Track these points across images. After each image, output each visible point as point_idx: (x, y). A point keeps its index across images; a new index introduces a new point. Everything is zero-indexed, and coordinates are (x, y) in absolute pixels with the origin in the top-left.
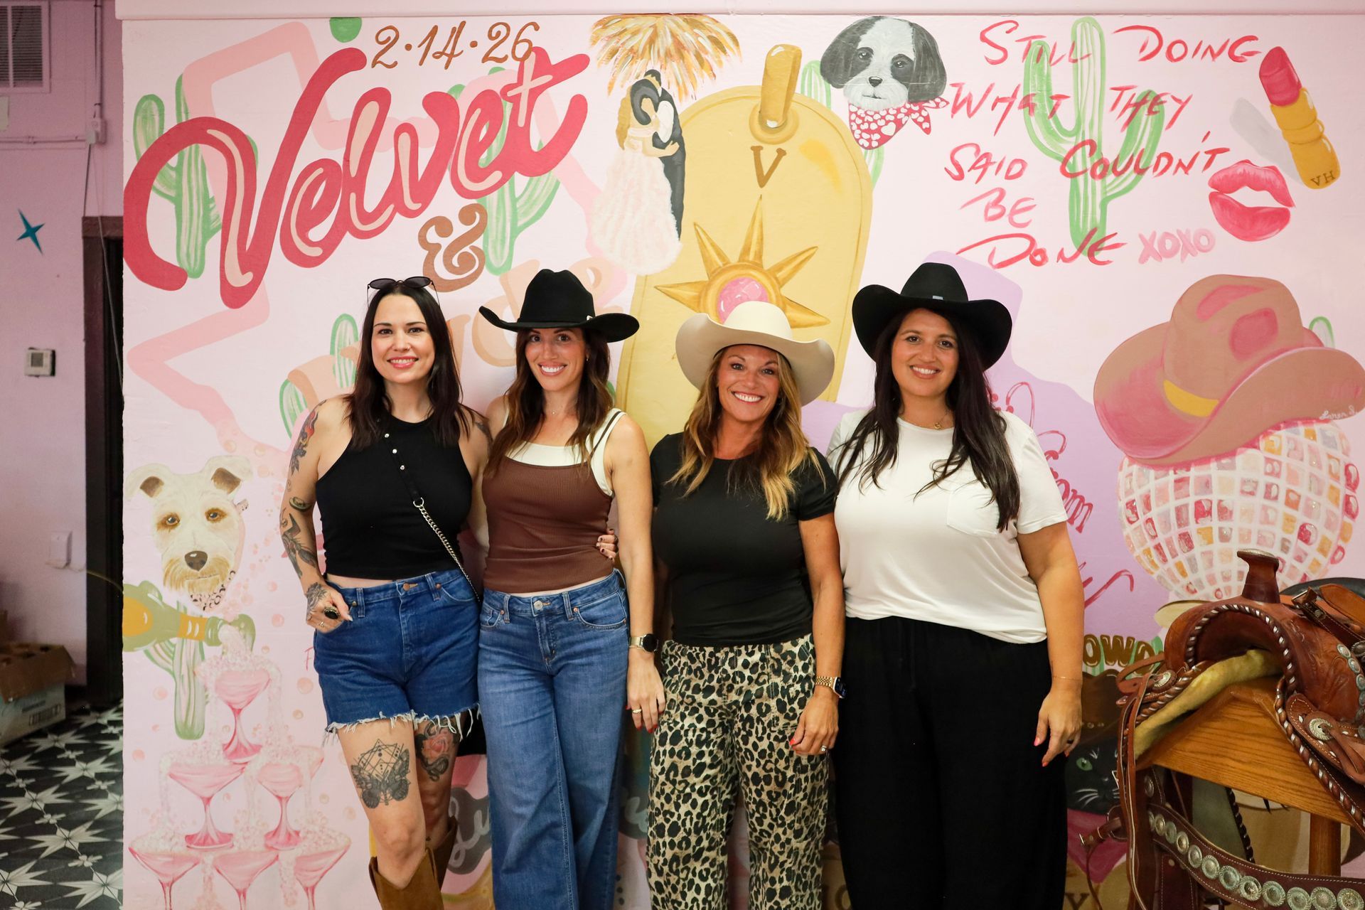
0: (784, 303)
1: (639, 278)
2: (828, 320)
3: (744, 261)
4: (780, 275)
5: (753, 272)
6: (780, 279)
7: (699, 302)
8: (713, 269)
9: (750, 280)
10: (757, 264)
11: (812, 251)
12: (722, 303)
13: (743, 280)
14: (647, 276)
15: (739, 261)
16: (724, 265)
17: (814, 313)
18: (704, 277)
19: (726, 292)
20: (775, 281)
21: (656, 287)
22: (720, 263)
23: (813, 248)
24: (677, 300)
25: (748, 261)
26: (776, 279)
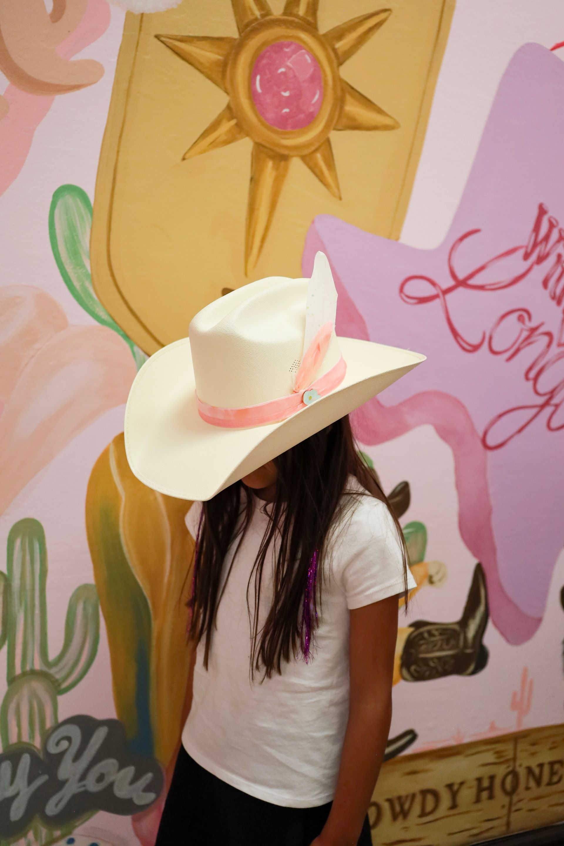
0: (343, 90)
1: (129, 15)
2: (397, 123)
3: (291, 14)
4: (341, 45)
5: (303, 36)
6: (340, 52)
7: (224, 72)
8: (246, 21)
9: (300, 48)
10: (309, 23)
11: (383, 16)
12: (258, 78)
13: (288, 45)
14: (142, 14)
15: (285, 14)
16: (263, 16)
17: (380, 111)
18: (233, 33)
19: (265, 61)
20: (332, 54)
21: (157, 37)
22: (257, 13)
23: (385, 10)
24: (191, 63)
25: (297, 16)
26: (335, 50)
